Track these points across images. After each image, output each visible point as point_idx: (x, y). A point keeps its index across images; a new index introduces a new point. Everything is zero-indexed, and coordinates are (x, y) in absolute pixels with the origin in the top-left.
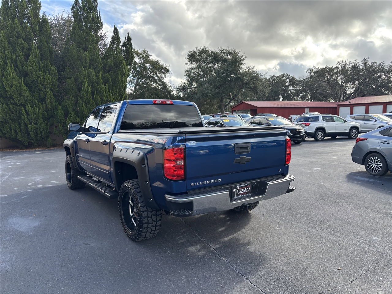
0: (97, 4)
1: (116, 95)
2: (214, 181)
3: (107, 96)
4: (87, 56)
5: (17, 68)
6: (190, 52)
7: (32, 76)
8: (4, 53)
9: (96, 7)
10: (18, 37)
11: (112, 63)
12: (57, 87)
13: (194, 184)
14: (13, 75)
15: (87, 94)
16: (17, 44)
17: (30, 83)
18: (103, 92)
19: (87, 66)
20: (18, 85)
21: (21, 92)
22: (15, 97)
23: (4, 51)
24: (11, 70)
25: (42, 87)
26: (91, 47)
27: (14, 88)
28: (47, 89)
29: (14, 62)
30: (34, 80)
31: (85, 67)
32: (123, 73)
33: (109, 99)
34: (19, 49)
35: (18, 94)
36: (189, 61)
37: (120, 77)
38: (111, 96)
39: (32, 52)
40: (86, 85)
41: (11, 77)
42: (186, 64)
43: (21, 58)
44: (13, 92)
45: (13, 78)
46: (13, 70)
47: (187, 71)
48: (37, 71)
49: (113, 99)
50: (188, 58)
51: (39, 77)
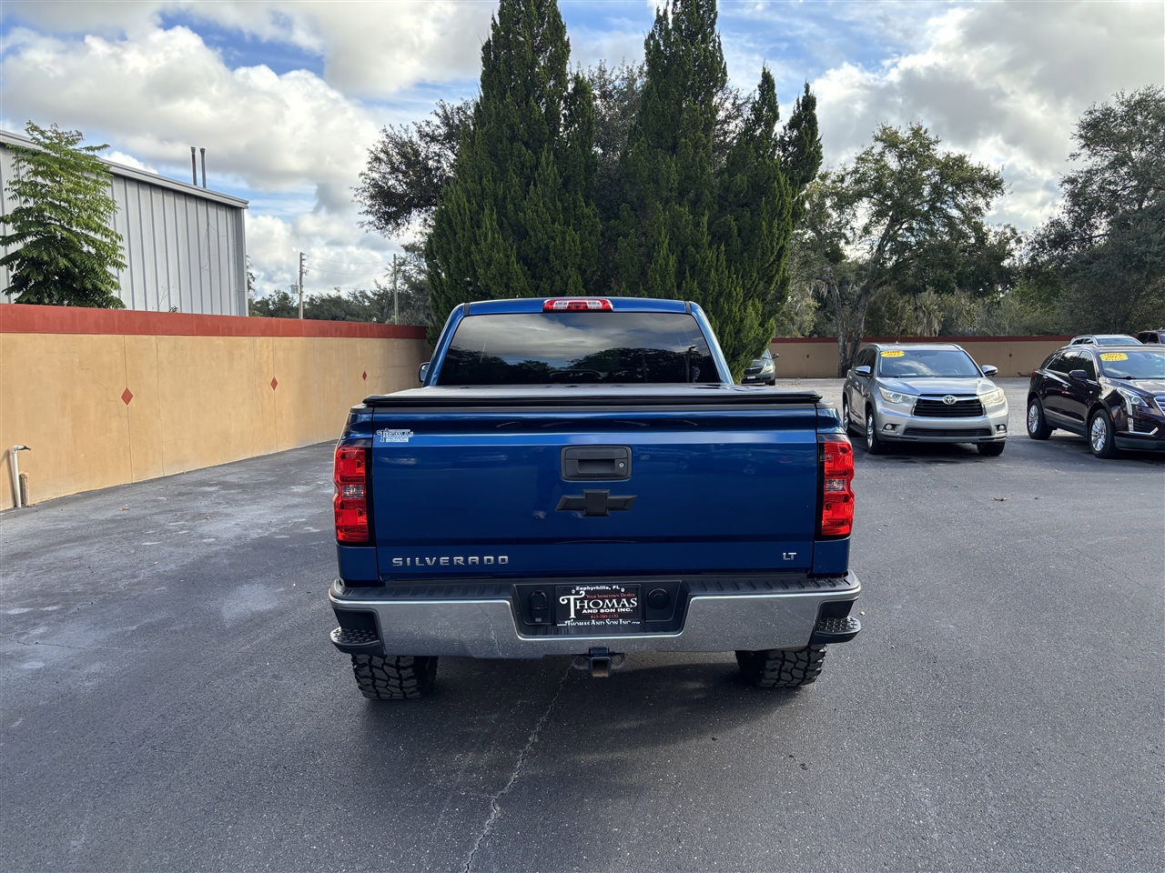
0: (716, 16)
1: (751, 276)
2: (481, 560)
3: (720, 281)
4: (671, 168)
5: (506, 218)
6: (1091, 113)
7: (536, 237)
8: (481, 184)
9: (713, 23)
10: (512, 140)
11: (745, 183)
12: (594, 262)
13: (405, 561)
14: (494, 238)
15: (665, 277)
16: (508, 157)
17: (532, 255)
18: (710, 270)
19: (671, 197)
20: (504, 261)
21: (509, 279)
22: (496, 292)
23: (481, 178)
24: (491, 224)
25: (557, 264)
26: (686, 143)
27: (493, 269)
28: (569, 268)
29: (500, 205)
30: (540, 248)
31: (666, 202)
32: (775, 208)
33: (727, 291)
34: (514, 170)
35: (503, 285)
36: (1087, 145)
37: (764, 223)
38: (733, 282)
39: (539, 175)
40: (664, 252)
41: (489, 241)
42: (1073, 156)
43: (515, 191)
44: (491, 279)
45: (494, 245)
46: (495, 223)
47: (1072, 181)
48: (546, 222)
49: (738, 289)
50: (1081, 136)
51: (553, 239)
